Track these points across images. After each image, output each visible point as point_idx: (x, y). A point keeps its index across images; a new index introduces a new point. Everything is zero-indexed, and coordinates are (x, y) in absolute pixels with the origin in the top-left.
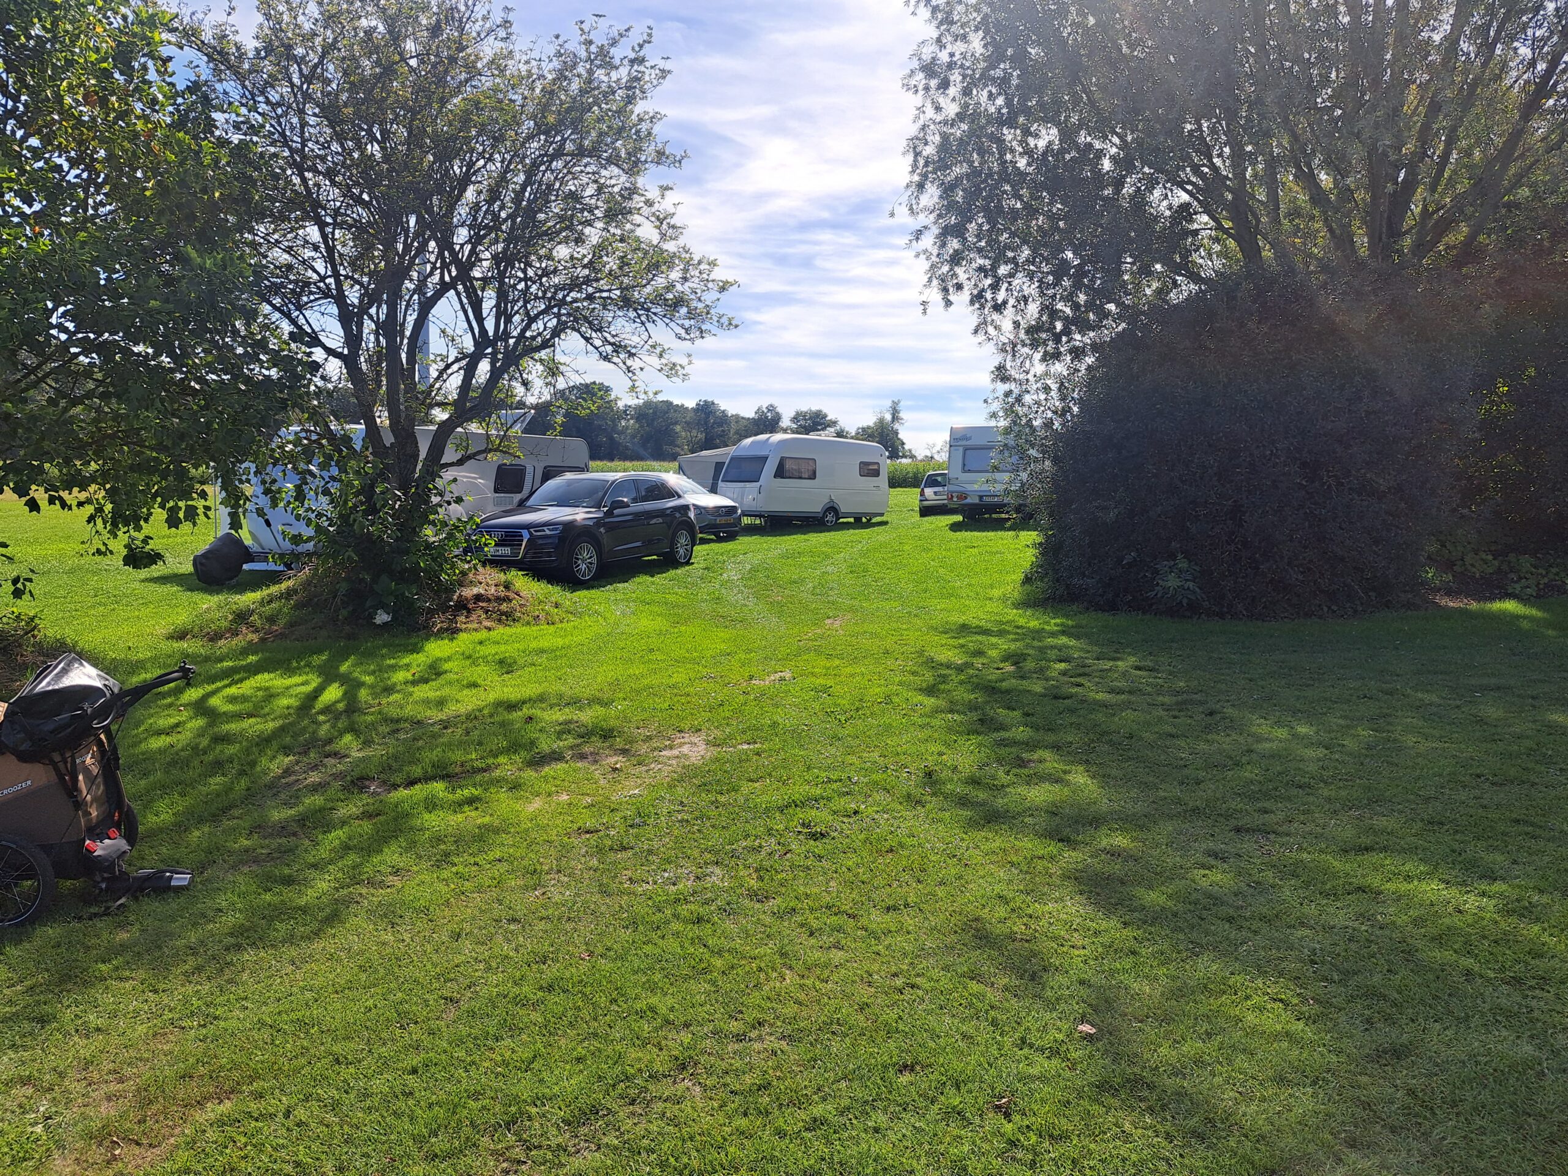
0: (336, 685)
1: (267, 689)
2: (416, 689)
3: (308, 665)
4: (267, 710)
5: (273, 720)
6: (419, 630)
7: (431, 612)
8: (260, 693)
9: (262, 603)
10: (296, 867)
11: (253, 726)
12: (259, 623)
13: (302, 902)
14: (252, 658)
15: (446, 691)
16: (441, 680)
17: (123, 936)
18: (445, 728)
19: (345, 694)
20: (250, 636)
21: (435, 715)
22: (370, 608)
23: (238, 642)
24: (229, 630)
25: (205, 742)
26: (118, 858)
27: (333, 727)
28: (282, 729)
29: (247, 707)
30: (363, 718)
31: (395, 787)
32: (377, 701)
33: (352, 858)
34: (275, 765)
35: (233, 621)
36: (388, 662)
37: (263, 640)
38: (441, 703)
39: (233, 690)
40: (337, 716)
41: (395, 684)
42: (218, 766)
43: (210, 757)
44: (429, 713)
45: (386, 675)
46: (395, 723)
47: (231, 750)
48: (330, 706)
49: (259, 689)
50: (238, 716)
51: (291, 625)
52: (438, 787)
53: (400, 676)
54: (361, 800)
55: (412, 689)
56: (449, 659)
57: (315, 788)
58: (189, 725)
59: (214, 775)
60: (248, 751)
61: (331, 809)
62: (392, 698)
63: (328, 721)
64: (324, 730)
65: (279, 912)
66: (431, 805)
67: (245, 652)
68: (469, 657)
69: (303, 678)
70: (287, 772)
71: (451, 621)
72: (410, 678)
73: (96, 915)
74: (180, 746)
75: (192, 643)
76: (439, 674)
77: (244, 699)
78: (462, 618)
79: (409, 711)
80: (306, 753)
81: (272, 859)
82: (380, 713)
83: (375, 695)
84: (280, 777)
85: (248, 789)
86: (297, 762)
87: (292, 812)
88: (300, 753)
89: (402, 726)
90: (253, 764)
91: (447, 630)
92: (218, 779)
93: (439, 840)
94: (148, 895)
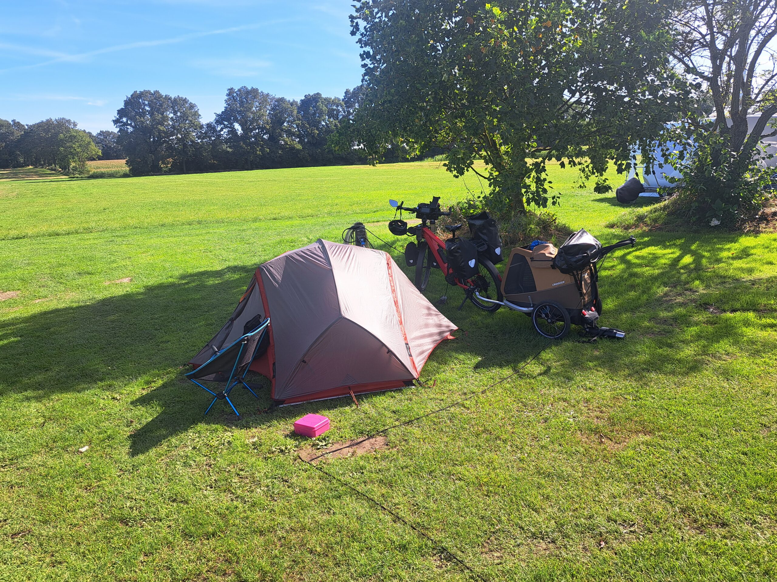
0: (689, 256)
1: (654, 254)
2: (735, 262)
3: (674, 244)
4: (654, 264)
5: (658, 269)
6: (736, 230)
7: (744, 221)
8: (650, 256)
9: (651, 212)
10: (674, 340)
11: (647, 271)
12: (649, 222)
13: (678, 357)
14: (646, 239)
15: (753, 265)
16: (749, 259)
17: (597, 353)
18: (753, 284)
19: (694, 260)
20: (644, 228)
21: (746, 277)
22: (708, 217)
23: (638, 231)
24: (634, 225)
25: (626, 275)
26: (595, 319)
27: (689, 276)
28: (662, 274)
29: (645, 261)
30: (704, 274)
31: (725, 311)
32: (712, 266)
33: (703, 342)
34: (661, 291)
35: (637, 220)
36: (718, 246)
37: (650, 230)
38: (750, 271)
39: (638, 253)
40: (690, 271)
41: (722, 258)
42: (633, 287)
43: (628, 283)
44: (742, 275)
45: (716, 253)
46: (723, 279)
47: (638, 281)
48: (686, 265)
49: (650, 254)
50: (640, 265)
51: (665, 224)
52: (751, 315)
53: (725, 254)
54: (706, 314)
55: (732, 262)
56: (754, 247)
57: (681, 305)
58: (618, 267)
59: (631, 291)
60: (646, 282)
61: (689, 316)
62: (720, 265)
63: (685, 273)
64: (683, 277)
65: (666, 359)
66: (747, 323)
67: (642, 235)
68: (767, 247)
69: (672, 250)
70: (666, 295)
71: (756, 226)
72: (731, 256)
73: (585, 342)
74: (614, 276)
75: (617, 230)
76: (748, 255)
77: (643, 258)
78: (764, 225)
79: (731, 272)
80: (675, 287)
81: (661, 334)
82: (714, 272)
83: (711, 263)
84: (662, 297)
85: (647, 300)
86: (671, 291)
87: (670, 314)
88: (672, 287)
89: (727, 280)
90: (649, 289)
91: (753, 231)
92: (633, 293)
93: (753, 343)
94: (606, 338)
